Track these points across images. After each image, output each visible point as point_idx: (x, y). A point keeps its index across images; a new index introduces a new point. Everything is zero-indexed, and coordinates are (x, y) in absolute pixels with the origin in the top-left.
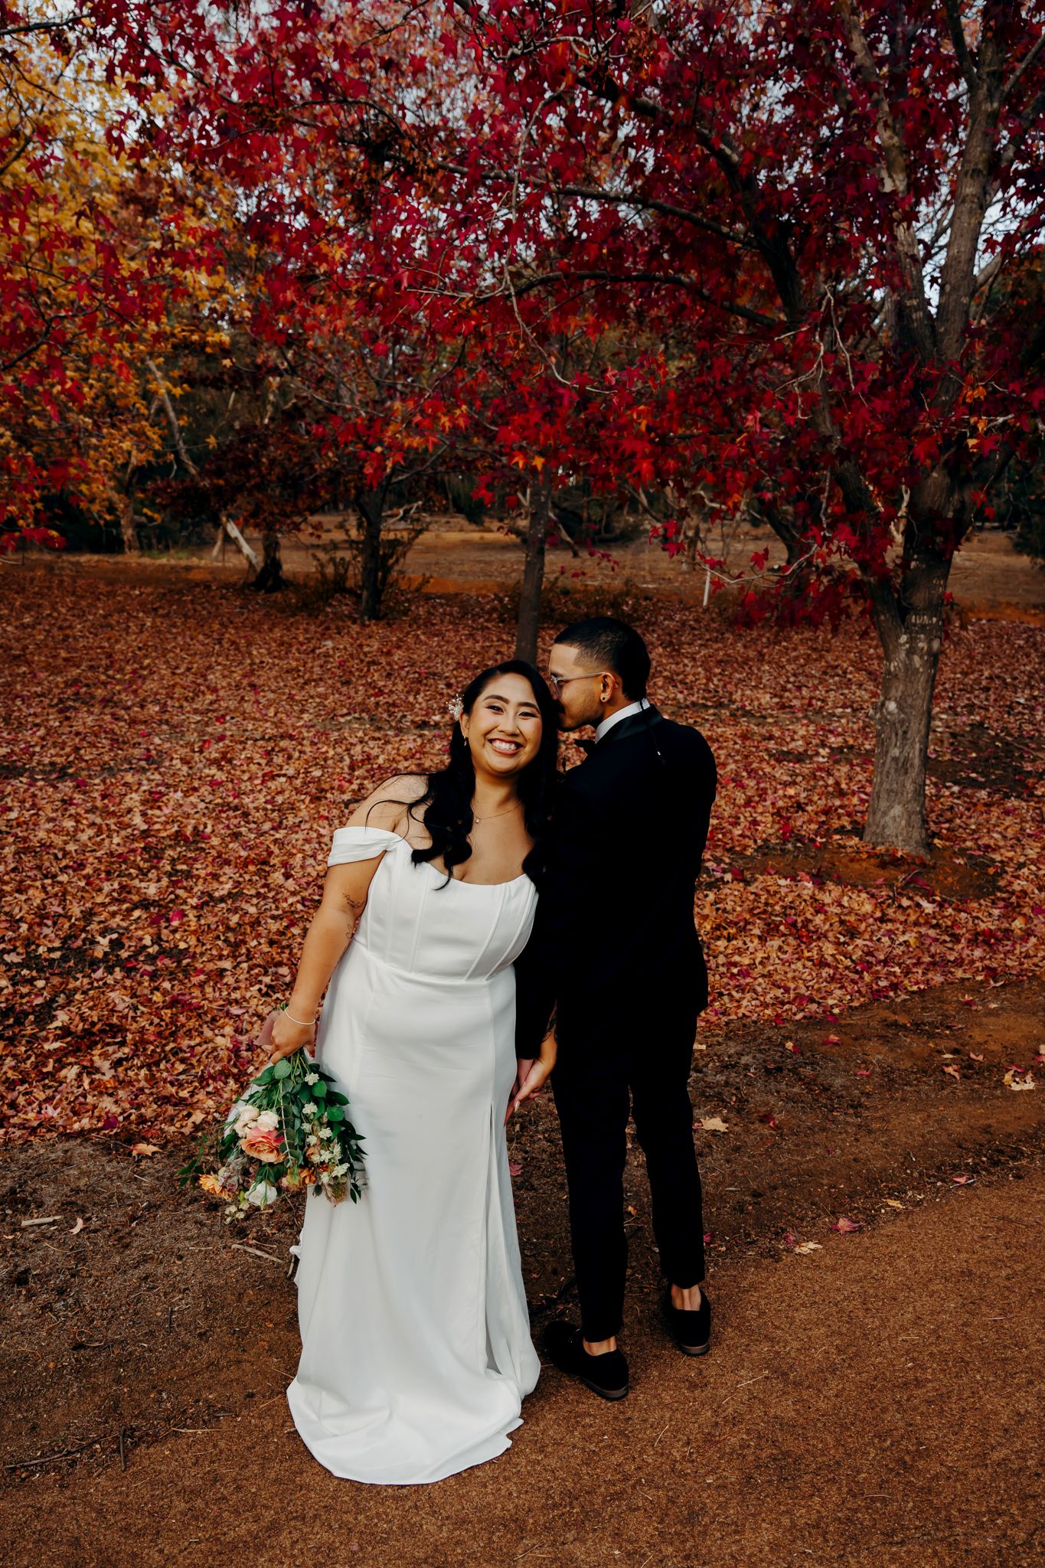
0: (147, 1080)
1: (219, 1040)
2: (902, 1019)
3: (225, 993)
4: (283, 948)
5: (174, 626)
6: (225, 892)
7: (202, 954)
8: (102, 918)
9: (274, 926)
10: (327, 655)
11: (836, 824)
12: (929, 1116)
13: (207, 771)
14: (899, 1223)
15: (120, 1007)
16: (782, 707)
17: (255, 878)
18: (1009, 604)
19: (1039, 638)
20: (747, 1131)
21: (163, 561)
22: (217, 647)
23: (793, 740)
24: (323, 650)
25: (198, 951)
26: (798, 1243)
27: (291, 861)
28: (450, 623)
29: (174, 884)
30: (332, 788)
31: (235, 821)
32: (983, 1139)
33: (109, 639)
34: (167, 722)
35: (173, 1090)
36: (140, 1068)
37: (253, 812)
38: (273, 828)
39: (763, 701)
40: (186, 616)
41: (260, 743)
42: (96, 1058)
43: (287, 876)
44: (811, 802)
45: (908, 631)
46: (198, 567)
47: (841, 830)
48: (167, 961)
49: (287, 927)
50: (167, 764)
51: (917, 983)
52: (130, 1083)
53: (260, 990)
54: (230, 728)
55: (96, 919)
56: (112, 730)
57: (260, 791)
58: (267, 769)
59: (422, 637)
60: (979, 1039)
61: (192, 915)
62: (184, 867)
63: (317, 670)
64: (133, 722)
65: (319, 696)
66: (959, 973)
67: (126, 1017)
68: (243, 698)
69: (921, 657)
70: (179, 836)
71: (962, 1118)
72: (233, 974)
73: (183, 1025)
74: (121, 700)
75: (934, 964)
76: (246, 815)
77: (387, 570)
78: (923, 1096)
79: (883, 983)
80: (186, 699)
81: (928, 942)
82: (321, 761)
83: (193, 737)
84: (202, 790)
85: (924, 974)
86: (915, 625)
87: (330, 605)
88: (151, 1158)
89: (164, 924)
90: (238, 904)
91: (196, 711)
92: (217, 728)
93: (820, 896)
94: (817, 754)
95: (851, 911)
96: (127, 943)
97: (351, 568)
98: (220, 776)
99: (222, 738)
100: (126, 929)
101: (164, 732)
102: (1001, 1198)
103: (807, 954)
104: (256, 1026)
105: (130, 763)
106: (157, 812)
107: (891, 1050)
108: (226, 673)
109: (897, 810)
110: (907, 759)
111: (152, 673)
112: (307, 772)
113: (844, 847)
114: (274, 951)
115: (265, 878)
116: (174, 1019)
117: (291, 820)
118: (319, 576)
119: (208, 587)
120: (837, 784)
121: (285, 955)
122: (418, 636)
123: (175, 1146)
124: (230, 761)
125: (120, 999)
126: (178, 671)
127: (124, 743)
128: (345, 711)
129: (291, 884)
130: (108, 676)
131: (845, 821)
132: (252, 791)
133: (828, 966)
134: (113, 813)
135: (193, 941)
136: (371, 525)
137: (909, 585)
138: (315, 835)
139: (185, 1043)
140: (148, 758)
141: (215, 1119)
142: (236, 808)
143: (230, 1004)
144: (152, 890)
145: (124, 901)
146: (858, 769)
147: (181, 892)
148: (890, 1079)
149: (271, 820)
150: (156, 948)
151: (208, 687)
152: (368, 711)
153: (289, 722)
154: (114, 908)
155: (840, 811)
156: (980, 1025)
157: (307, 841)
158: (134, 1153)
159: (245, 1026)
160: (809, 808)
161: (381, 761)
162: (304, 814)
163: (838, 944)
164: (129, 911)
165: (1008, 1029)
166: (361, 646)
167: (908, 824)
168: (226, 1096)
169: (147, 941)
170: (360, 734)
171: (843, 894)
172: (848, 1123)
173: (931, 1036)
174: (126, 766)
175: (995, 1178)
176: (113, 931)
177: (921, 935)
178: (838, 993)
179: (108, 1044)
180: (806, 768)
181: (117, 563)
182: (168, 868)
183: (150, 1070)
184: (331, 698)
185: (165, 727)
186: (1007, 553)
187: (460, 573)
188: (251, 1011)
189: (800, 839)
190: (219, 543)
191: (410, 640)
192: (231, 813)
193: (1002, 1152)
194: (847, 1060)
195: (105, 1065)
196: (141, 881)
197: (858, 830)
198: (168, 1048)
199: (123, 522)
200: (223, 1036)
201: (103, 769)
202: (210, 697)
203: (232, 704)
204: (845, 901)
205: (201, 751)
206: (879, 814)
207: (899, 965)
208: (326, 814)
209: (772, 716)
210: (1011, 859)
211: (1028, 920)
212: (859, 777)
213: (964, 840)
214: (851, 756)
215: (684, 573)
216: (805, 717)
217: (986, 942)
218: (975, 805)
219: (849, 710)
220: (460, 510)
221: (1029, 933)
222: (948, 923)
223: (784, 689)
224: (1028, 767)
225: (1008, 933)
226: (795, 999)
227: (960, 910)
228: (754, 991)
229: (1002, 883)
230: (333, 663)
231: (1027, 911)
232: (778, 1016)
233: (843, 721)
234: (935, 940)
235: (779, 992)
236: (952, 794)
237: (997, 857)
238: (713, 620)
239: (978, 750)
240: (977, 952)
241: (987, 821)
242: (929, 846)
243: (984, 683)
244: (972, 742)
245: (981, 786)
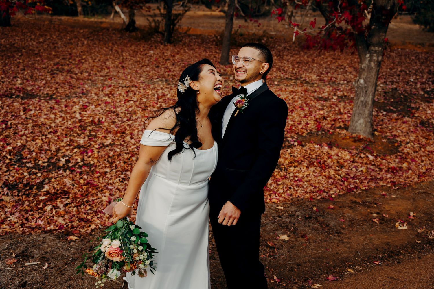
0: (76, 212)
1: (104, 198)
2: (358, 200)
3: (107, 181)
4: (129, 164)
5: (95, 44)
6: (108, 143)
7: (99, 166)
8: (63, 151)
9: (126, 156)
10: (151, 56)
11: (338, 125)
12: (366, 238)
13: (104, 98)
14: (352, 278)
15: (68, 184)
16: (320, 80)
17: (120, 138)
18: (410, 43)
19: (420, 56)
20: (296, 241)
21: (92, 19)
22: (110, 52)
23: (324, 93)
24: (149, 54)
25: (98, 164)
26: (313, 284)
27: (133, 133)
28: (197, 45)
29: (90, 140)
30: (150, 106)
31: (114, 117)
32: (386, 247)
33: (71, 48)
34: (90, 80)
35: (85, 216)
36: (74, 207)
37: (120, 114)
38: (127, 120)
39: (313, 78)
40: (100, 40)
41: (124, 88)
42: (58, 203)
43: (132, 138)
44: (329, 116)
45: (370, 53)
46: (105, 22)
47: (340, 128)
48: (86, 168)
49: (131, 157)
50: (89, 95)
51: (365, 186)
52: (70, 213)
53: (119, 180)
54: (113, 82)
55: (61, 151)
56: (70, 82)
57: (123, 106)
58: (126, 98)
59: (187, 51)
60: (387, 209)
61: (96, 151)
62: (94, 133)
63: (147, 62)
64: (78, 79)
65: (147, 71)
66: (381, 183)
67: (70, 188)
68: (119, 72)
69: (374, 63)
70: (92, 122)
71: (379, 239)
72: (110, 174)
73: (91, 192)
74: (74, 71)
75: (372, 179)
76: (118, 115)
77: (174, 25)
78: (364, 230)
79: (352, 186)
80: (98, 71)
81: (370, 170)
82: (146, 96)
83: (99, 85)
84: (102, 105)
85: (368, 183)
86: (372, 50)
87: (153, 38)
88: (75, 241)
89: (85, 154)
90: (113, 148)
91: (101, 76)
92: (109, 82)
93: (330, 152)
94: (333, 98)
95: (342, 158)
96: (72, 161)
97: (161, 24)
98: (109, 100)
99: (110, 86)
100: (72, 156)
101: (89, 83)
102: (391, 270)
103: (324, 174)
104: (117, 193)
105: (76, 94)
106: (85, 113)
107: (353, 212)
108: (113, 62)
109: (361, 121)
110: (366, 102)
111: (86, 61)
112: (141, 100)
113: (341, 134)
114: (125, 166)
115: (124, 138)
116: (87, 190)
117: (134, 117)
118: (149, 26)
119: (108, 29)
120: (339, 110)
121: (130, 167)
122: (185, 50)
123: (84, 237)
124: (113, 95)
125: (68, 182)
126: (96, 61)
127: (74, 87)
128: (156, 77)
129: (133, 141)
130: (70, 62)
131: (342, 124)
132: (120, 106)
133: (332, 178)
134: (69, 113)
135: (96, 161)
136: (169, 8)
137: (371, 36)
138: (142, 123)
139: (91, 198)
140: (83, 93)
141: (99, 228)
142: (114, 112)
143: (108, 184)
144: (81, 141)
145: (71, 145)
146: (348, 104)
147: (92, 143)
148: (352, 223)
149: (127, 117)
150: (82, 163)
151: (106, 67)
152: (165, 77)
153: (135, 81)
154: (67, 148)
155: (340, 120)
156: (388, 203)
157: (140, 125)
158: (69, 239)
159: (113, 193)
160: (328, 119)
161: (168, 96)
162: (139, 115)
163: (336, 170)
164: (73, 149)
165: (399, 206)
166: (164, 53)
167: (366, 126)
168: (104, 219)
169: (79, 160)
170: (161, 86)
171: (339, 152)
172: (335, 239)
173: (369, 207)
174: (74, 95)
175: (390, 262)
176: (67, 156)
177: (368, 168)
178: (335, 189)
179: (63, 198)
180: (328, 104)
181: (75, 20)
182: (88, 134)
183: (77, 208)
184: (151, 72)
185: (89, 81)
186: (410, 23)
187: (202, 27)
188: (116, 187)
189: (324, 130)
190: (113, 14)
191: (182, 51)
192: (112, 114)
193: (393, 253)
194: (336, 215)
195: (61, 206)
196: (78, 138)
197: (346, 128)
198: (84, 200)
199: (78, 5)
200: (105, 196)
201: (66, 96)
202: (107, 71)
203: (115, 74)
204: (340, 154)
205: (102, 91)
206: (354, 122)
207: (359, 179)
208: (147, 115)
209: (316, 83)
210: (404, 140)
211: (409, 164)
212: (348, 108)
213: (387, 133)
214: (345, 100)
215: (286, 29)
216: (329, 84)
217: (393, 172)
218: (392, 119)
219: (345, 82)
220: (203, 3)
221: (409, 169)
222: (379, 164)
223: (322, 73)
224: (413, 105)
225: (401, 168)
226: (318, 191)
227: (383, 159)
228: (303, 187)
229: (400, 149)
230: (153, 59)
231: (409, 160)
232: (311, 197)
233: (343, 86)
234: (373, 170)
235: (312, 188)
236: (383, 115)
237: (399, 139)
238: (296, 47)
239: (394, 98)
240: (389, 176)
241: (396, 125)
242: (373, 135)
243: (398, 73)
244: (392, 95)
245: (394, 112)
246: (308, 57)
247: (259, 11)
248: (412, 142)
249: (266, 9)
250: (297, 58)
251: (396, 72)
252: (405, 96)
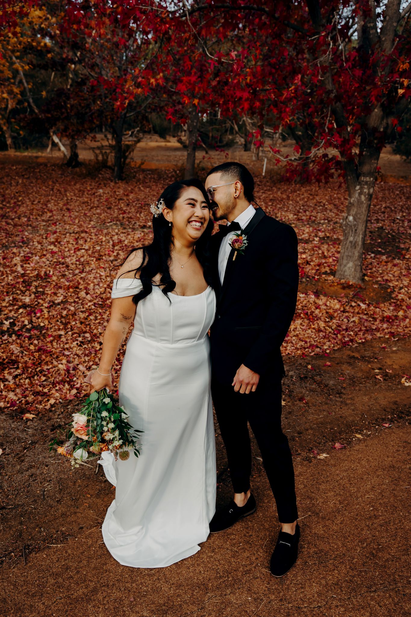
0: (29, 384)
1: (60, 366)
2: (357, 355)
3: (62, 345)
4: (87, 325)
5: (32, 183)
6: (60, 301)
7: (51, 328)
8: (6, 312)
9: (82, 315)
10: (100, 196)
11: (323, 270)
12: (371, 397)
13: (49, 247)
14: (361, 444)
15: (16, 352)
16: (298, 219)
17: (73, 294)
20: (294, 405)
21: (26, 154)
22: (51, 192)
23: (303, 234)
24: (98, 194)
25: (49, 327)
26: (318, 454)
27: (88, 287)
28: (154, 182)
29: (37, 297)
30: (105, 255)
31: (63, 269)
32: (394, 407)
33: (3, 188)
34: (31, 226)
35: (41, 389)
36: (26, 379)
37: (71, 265)
38: (80, 272)
39: (290, 217)
40: (37, 179)
41: (73, 235)
42: (6, 375)
43: (87, 293)
44: (312, 261)
45: (360, 184)
46: (41, 157)
47: (326, 273)
48: (36, 332)
49: (88, 316)
50: (31, 244)
51: (361, 339)
52: (22, 386)
53: (77, 344)
54: (59, 228)
55: (3, 313)
56: (6, 229)
57: (73, 256)
58: (76, 246)
59: (142, 188)
60: (389, 363)
61: (45, 311)
62: (41, 290)
63: (96, 202)
64: (15, 225)
65: (98, 214)
66: (378, 335)
67: (18, 356)
68: (64, 215)
69: (365, 196)
70: (38, 276)
71: (385, 398)
72: (65, 337)
73: (44, 360)
74: (9, 216)
75: (367, 330)
76: (67, 266)
77: (126, 158)
78: (368, 388)
79: (347, 339)
80: (39, 215)
81: (363, 321)
82: (101, 244)
83: (42, 232)
84: (48, 256)
85: (363, 335)
86: (363, 181)
87: (101, 174)
88: (32, 420)
89: (33, 315)
90: (66, 306)
91: (43, 221)
92: (53, 228)
93: (317, 301)
94: (314, 240)
95: (331, 308)
96: (17, 324)
97: (109, 157)
98: (55, 249)
99: (55, 232)
100: (17, 317)
101: (29, 230)
102: (404, 433)
103: (313, 326)
104: (76, 360)
105: (15, 244)
106: (28, 265)
107: (353, 368)
108: (56, 203)
109: (351, 264)
110: (356, 242)
111: (23, 203)
112: (94, 248)
113: (327, 280)
114: (83, 327)
115: (77, 294)
116: (40, 356)
117: (88, 269)
118: (95, 160)
119: (46, 165)
120: (323, 253)
121: (88, 328)
122: (139, 188)
123: (42, 414)
124: (59, 243)
125: (15, 348)
126: (35, 203)
127: (12, 234)
128: (109, 221)
129: (89, 297)
130: (3, 205)
131: (327, 269)
132: (70, 256)
133: (322, 331)
134: (8, 266)
135: (46, 322)
136: (118, 137)
137: (361, 164)
138: (98, 275)
139: (45, 367)
140: (23, 242)
141: (60, 402)
142: (63, 264)
143: (64, 350)
144: (27, 300)
145: (15, 305)
146: (331, 247)
147: (40, 301)
148: (353, 381)
149: (79, 269)
150: (30, 326)
151: (48, 210)
152: (120, 221)
153: (85, 226)
154: (11, 308)
155: (325, 265)
156: (389, 357)
157: (95, 278)
158: (24, 418)
159: (71, 359)
160: (312, 263)
161: (126, 242)
162: (93, 266)
163: (325, 322)
164: (18, 310)
165: (401, 359)
166: (115, 192)
167: (355, 270)
168: (64, 391)
169: (26, 322)
170: (116, 231)
171: (327, 301)
172: (337, 401)
173: (369, 362)
174: (13, 245)
175: (400, 424)
176: (11, 318)
177: (360, 319)
178: (328, 343)
179: (11, 368)
180: (309, 246)
181: (5, 155)
182: (34, 290)
183: (30, 380)
184: (103, 215)
185: (30, 228)
187: (157, 160)
188: (74, 353)
189: (308, 277)
190: (50, 146)
191: (136, 189)
192: (61, 266)
193: (403, 413)
194: (334, 373)
195: (10, 378)
196: (22, 296)
197: (333, 273)
198: (38, 370)
199: (7, 136)
200: (62, 364)
201: (3, 247)
202: (49, 214)
203: (59, 217)
204: (328, 303)
205: (46, 238)
206: (342, 266)
207: (352, 331)
208: (103, 266)
209: (294, 223)
210: (397, 285)
211: (405, 311)
212: (332, 250)
213: (377, 277)
214: (328, 241)
215: (254, 161)
216: (308, 224)
217: (388, 321)
218: (381, 262)
219: (326, 221)
220: (156, 132)
221: (406, 317)
222: (372, 313)
223: (299, 212)
224: (402, 246)
225: (396, 317)
226: (310, 346)
227: (376, 308)
228: (292, 343)
229: (394, 296)
230: (103, 199)
231: (404, 307)
232: (303, 354)
233: (324, 226)
234: (367, 320)
235: (303, 343)
236: (371, 257)
237: (391, 284)
238: (267, 181)
239: (381, 239)
240: (385, 326)
241: (387, 269)
242: (363, 280)
243: (383, 210)
244: (378, 235)
245: (383, 254)
246: (282, 193)
247: (221, 141)
248: (406, 287)
249: (229, 138)
250: (270, 195)
251: (380, 209)
252: (393, 236)
